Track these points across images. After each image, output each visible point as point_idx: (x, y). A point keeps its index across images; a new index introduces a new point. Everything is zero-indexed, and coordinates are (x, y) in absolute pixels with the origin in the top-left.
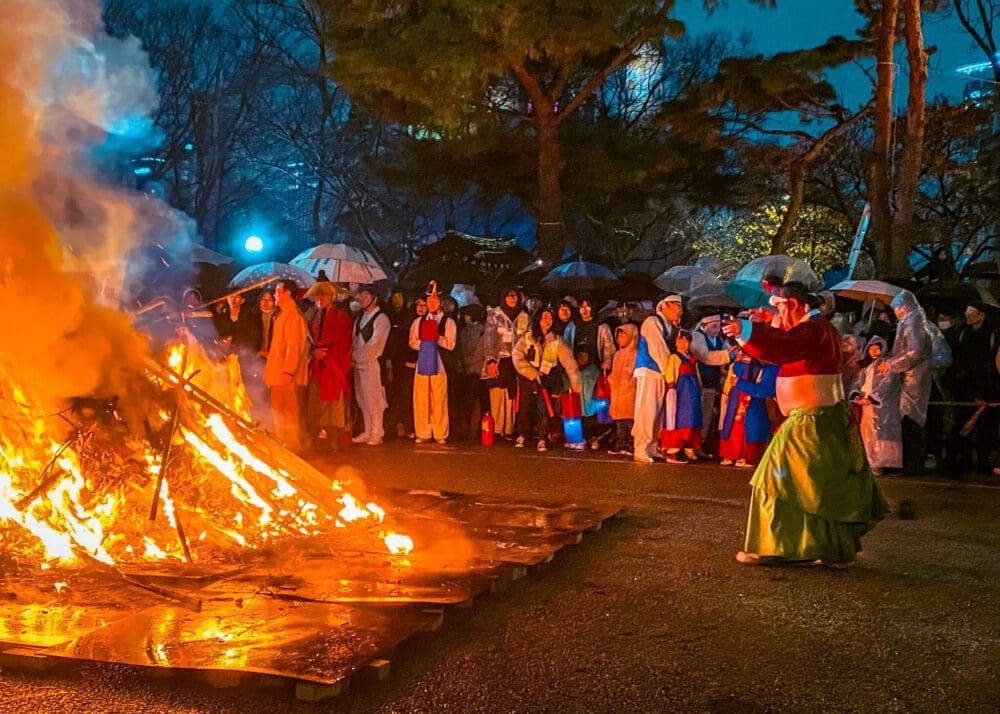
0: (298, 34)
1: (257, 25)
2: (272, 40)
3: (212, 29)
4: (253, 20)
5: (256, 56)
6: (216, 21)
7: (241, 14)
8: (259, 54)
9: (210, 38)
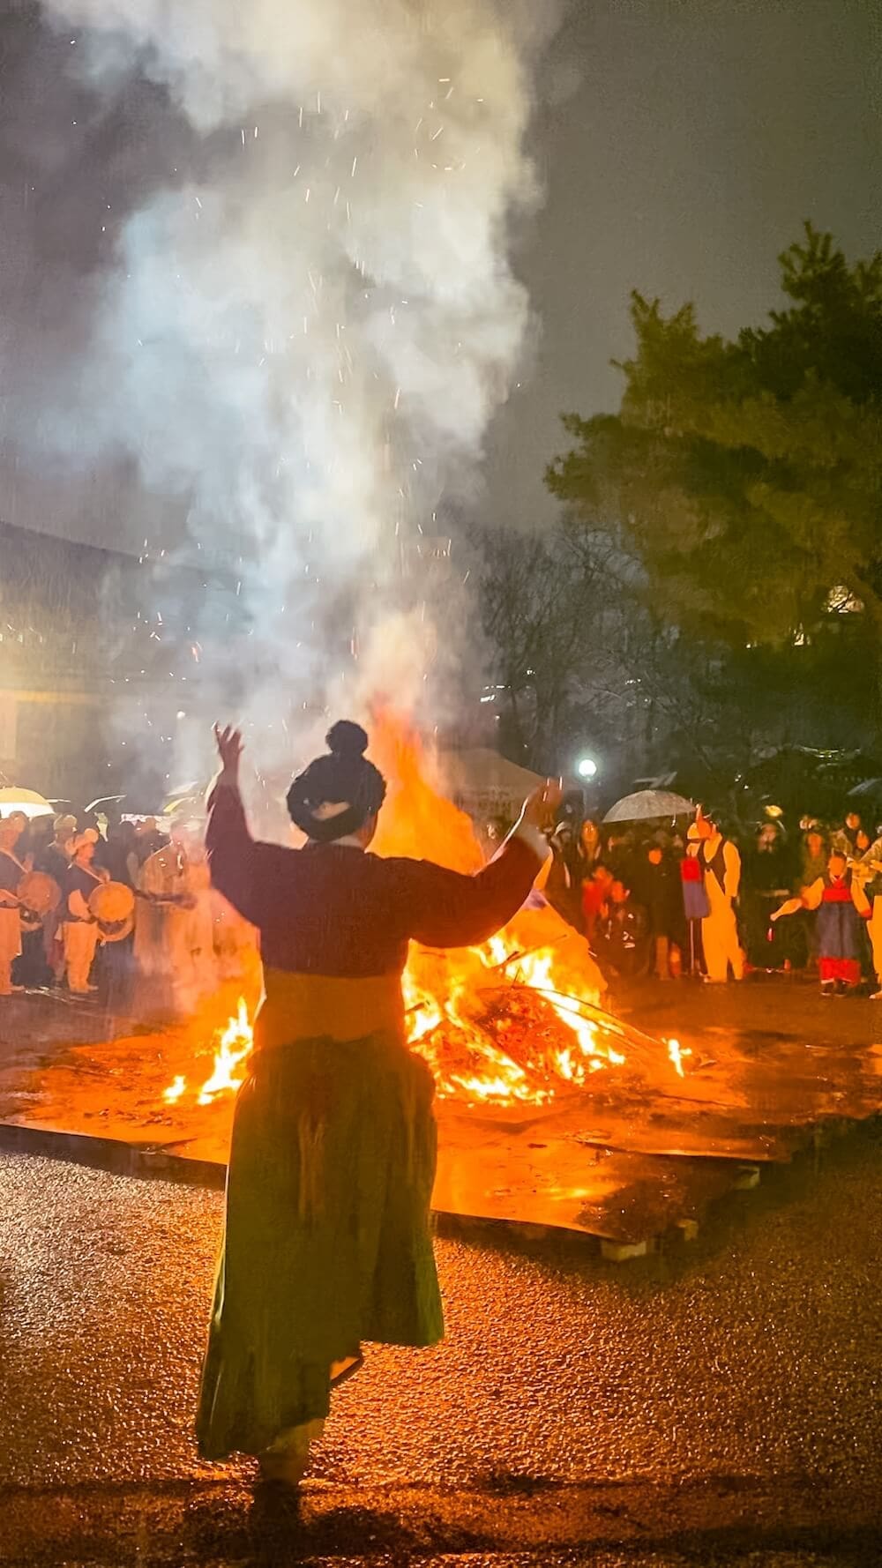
0: (626, 557)
1: (586, 554)
2: (601, 566)
3: (545, 562)
4: (583, 550)
5: (588, 582)
6: (548, 553)
7: (571, 545)
8: (590, 582)
9: (543, 570)
